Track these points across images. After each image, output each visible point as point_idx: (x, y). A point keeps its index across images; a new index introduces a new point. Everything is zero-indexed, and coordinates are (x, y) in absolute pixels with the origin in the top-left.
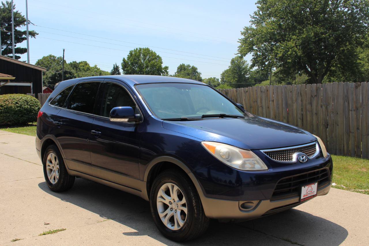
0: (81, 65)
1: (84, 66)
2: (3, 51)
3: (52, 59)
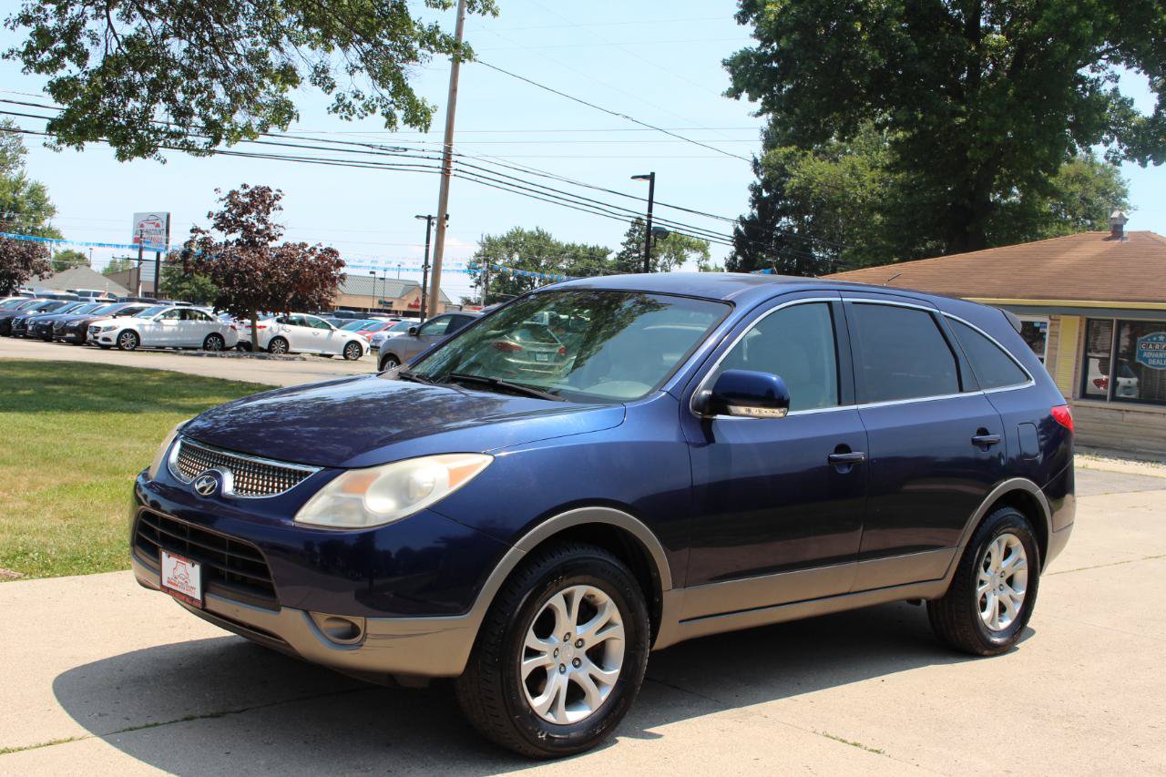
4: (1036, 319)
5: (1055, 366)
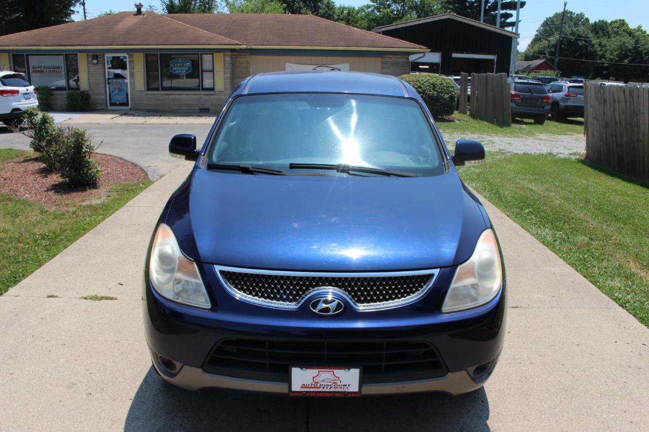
0: (614, 25)
1: (618, 28)
2: (489, 6)
3: (567, 16)
4: (121, 55)
5: (134, 77)
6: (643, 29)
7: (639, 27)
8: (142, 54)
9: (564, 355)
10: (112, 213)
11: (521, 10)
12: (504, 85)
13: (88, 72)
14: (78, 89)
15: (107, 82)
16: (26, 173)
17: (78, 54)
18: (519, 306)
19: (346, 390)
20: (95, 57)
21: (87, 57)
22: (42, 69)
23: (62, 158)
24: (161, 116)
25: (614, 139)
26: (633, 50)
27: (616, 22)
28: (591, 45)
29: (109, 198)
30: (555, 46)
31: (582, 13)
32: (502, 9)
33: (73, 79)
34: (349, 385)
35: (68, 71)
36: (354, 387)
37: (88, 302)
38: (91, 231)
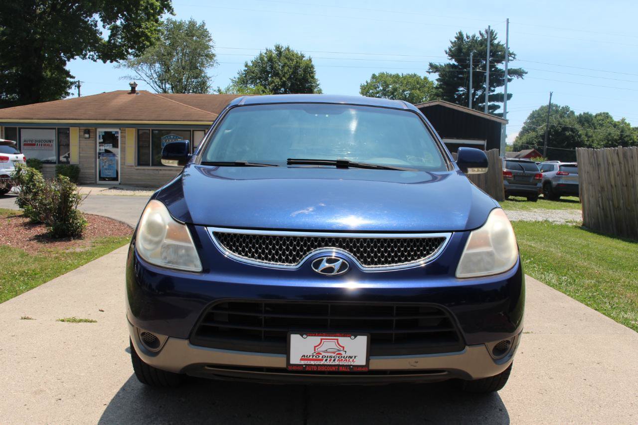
0: (599, 118)
1: (603, 120)
2: (477, 99)
3: (553, 110)
4: (113, 130)
5: (125, 152)
6: (627, 121)
7: (623, 120)
8: (134, 129)
9: (585, 372)
10: (97, 258)
11: (508, 102)
12: (496, 161)
13: (79, 146)
14: (68, 162)
15: (97, 157)
16: (9, 226)
17: (71, 128)
18: (530, 332)
19: (352, 364)
20: (87, 132)
21: (79, 132)
22: (34, 143)
23: (48, 207)
24: (150, 190)
25: (611, 202)
26: (619, 140)
27: (600, 114)
28: (578, 135)
29: (94, 248)
30: (543, 136)
31: (568, 106)
32: (490, 101)
33: (64, 156)
34: (355, 357)
35: (59, 145)
36: (361, 360)
37: (66, 324)
38: (74, 270)
